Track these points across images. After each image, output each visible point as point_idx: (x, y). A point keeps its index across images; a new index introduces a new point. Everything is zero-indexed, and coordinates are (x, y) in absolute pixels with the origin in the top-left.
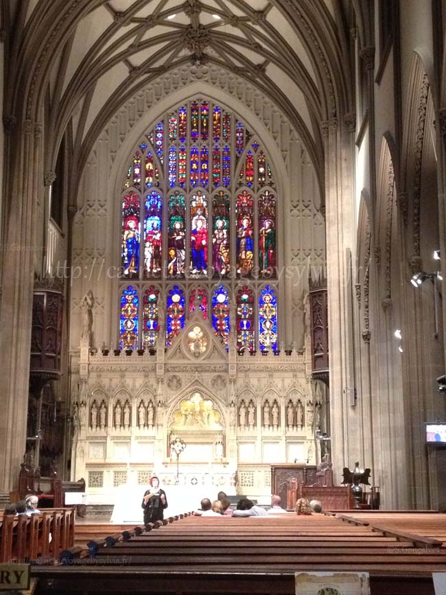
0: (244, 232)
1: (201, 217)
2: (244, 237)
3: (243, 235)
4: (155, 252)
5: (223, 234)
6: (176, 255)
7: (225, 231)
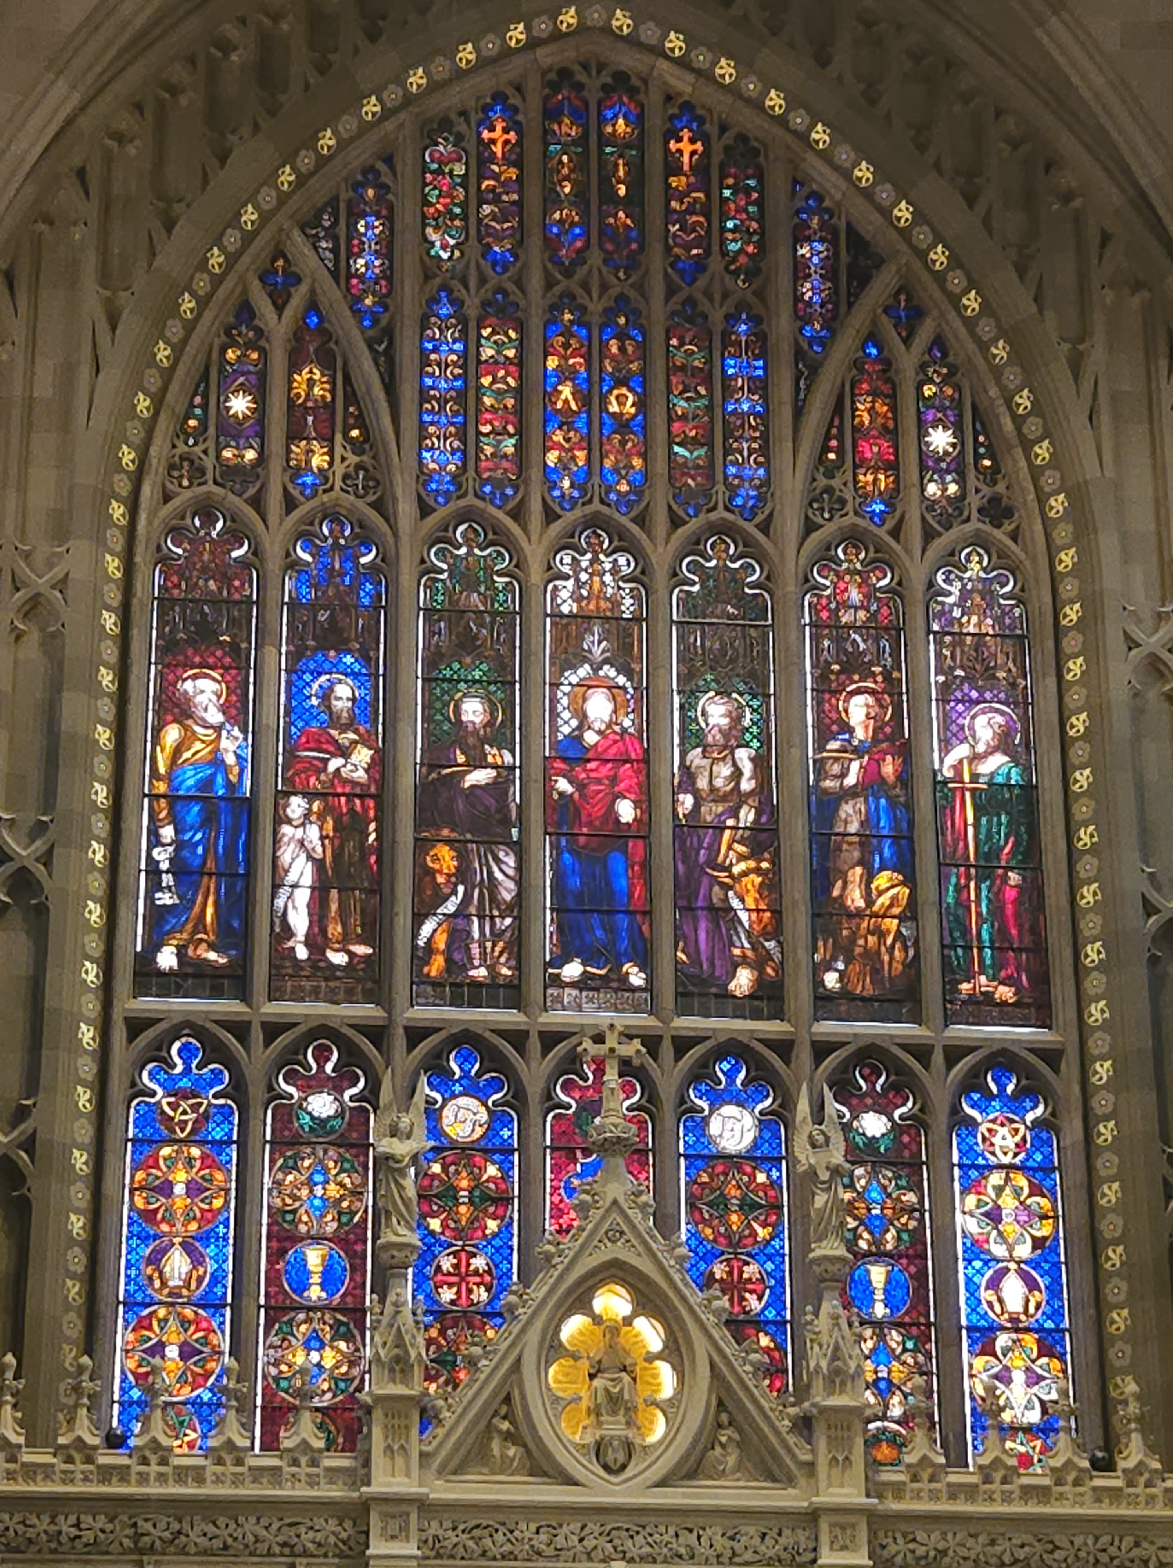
0: (855, 766)
1: (608, 671)
2: (852, 793)
3: (851, 780)
4: (337, 856)
5: (737, 774)
6: (462, 874)
7: (743, 755)
